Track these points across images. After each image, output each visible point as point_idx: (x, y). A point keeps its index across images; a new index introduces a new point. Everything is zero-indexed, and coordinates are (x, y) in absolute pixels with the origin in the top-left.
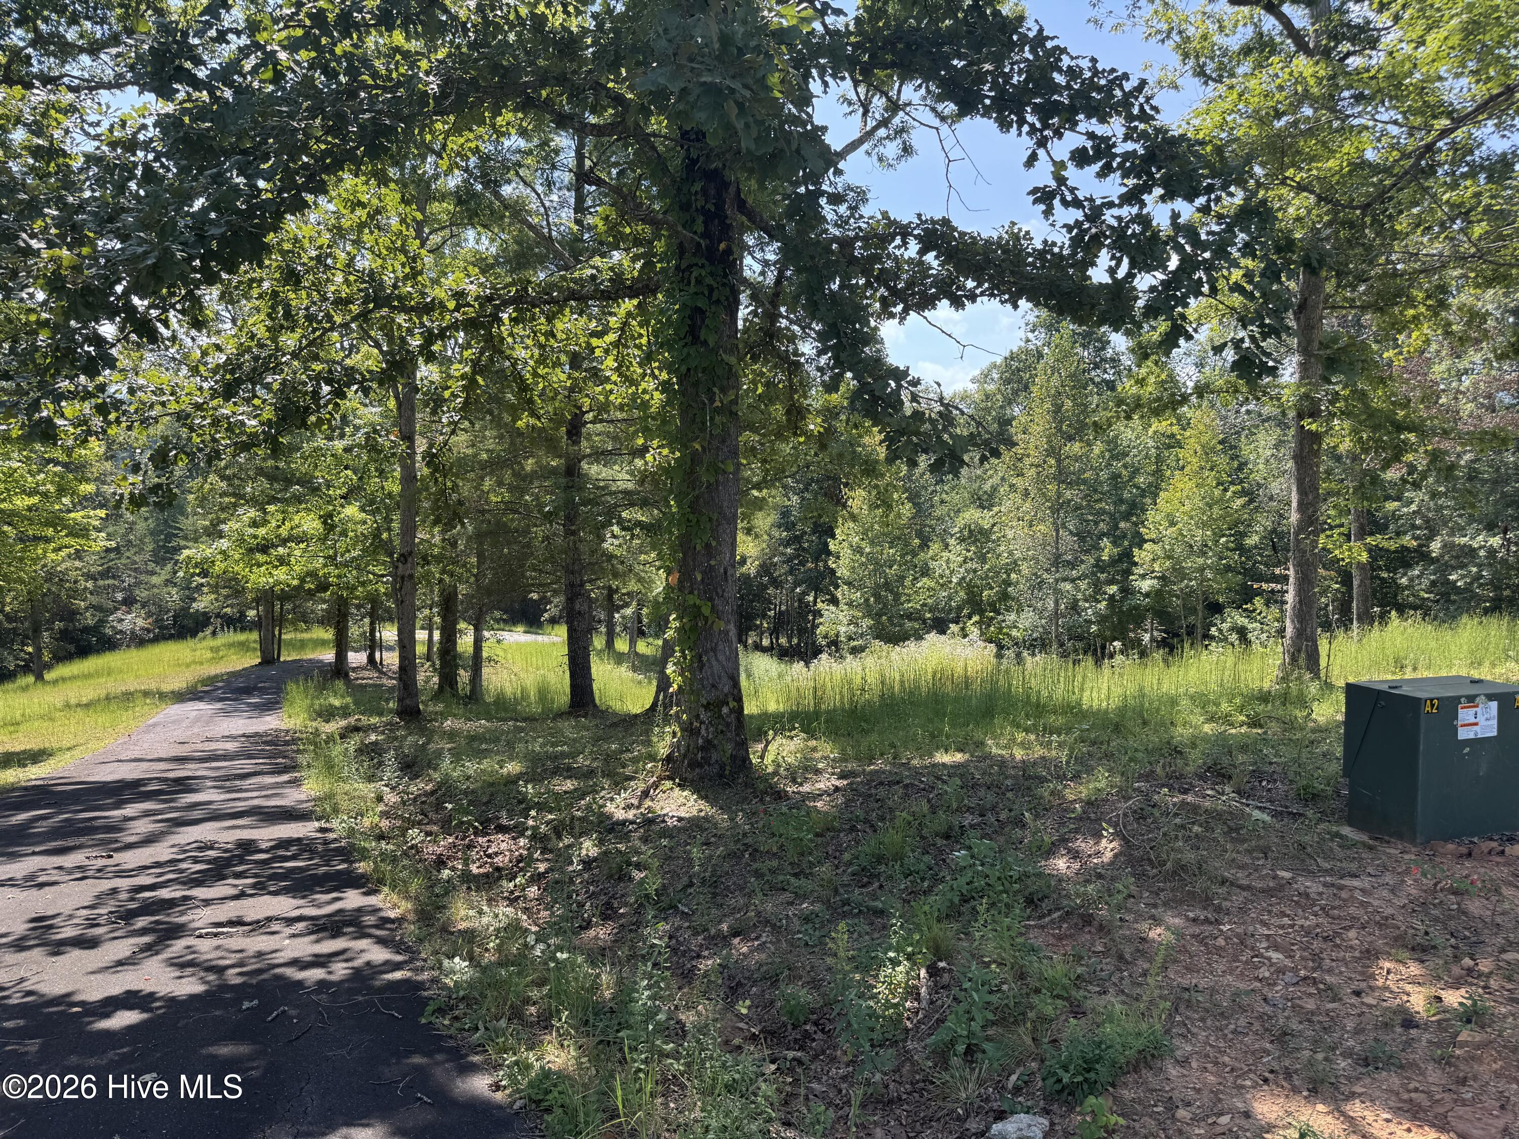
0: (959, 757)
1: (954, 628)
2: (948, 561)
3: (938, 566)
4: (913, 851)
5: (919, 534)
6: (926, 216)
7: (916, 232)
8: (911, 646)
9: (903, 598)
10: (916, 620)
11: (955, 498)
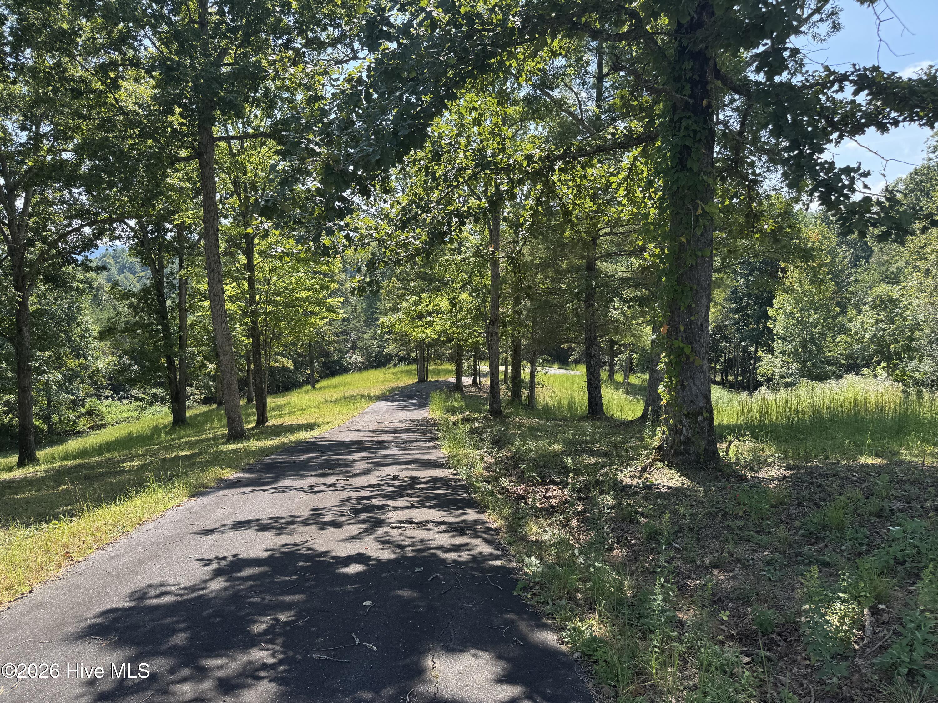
0: (879, 461)
1: (865, 371)
2: (862, 322)
3: (855, 326)
4: (851, 523)
5: (838, 304)
6: (861, 65)
7: (851, 78)
8: (833, 382)
9: (824, 350)
10: (833, 365)
11: (867, 278)
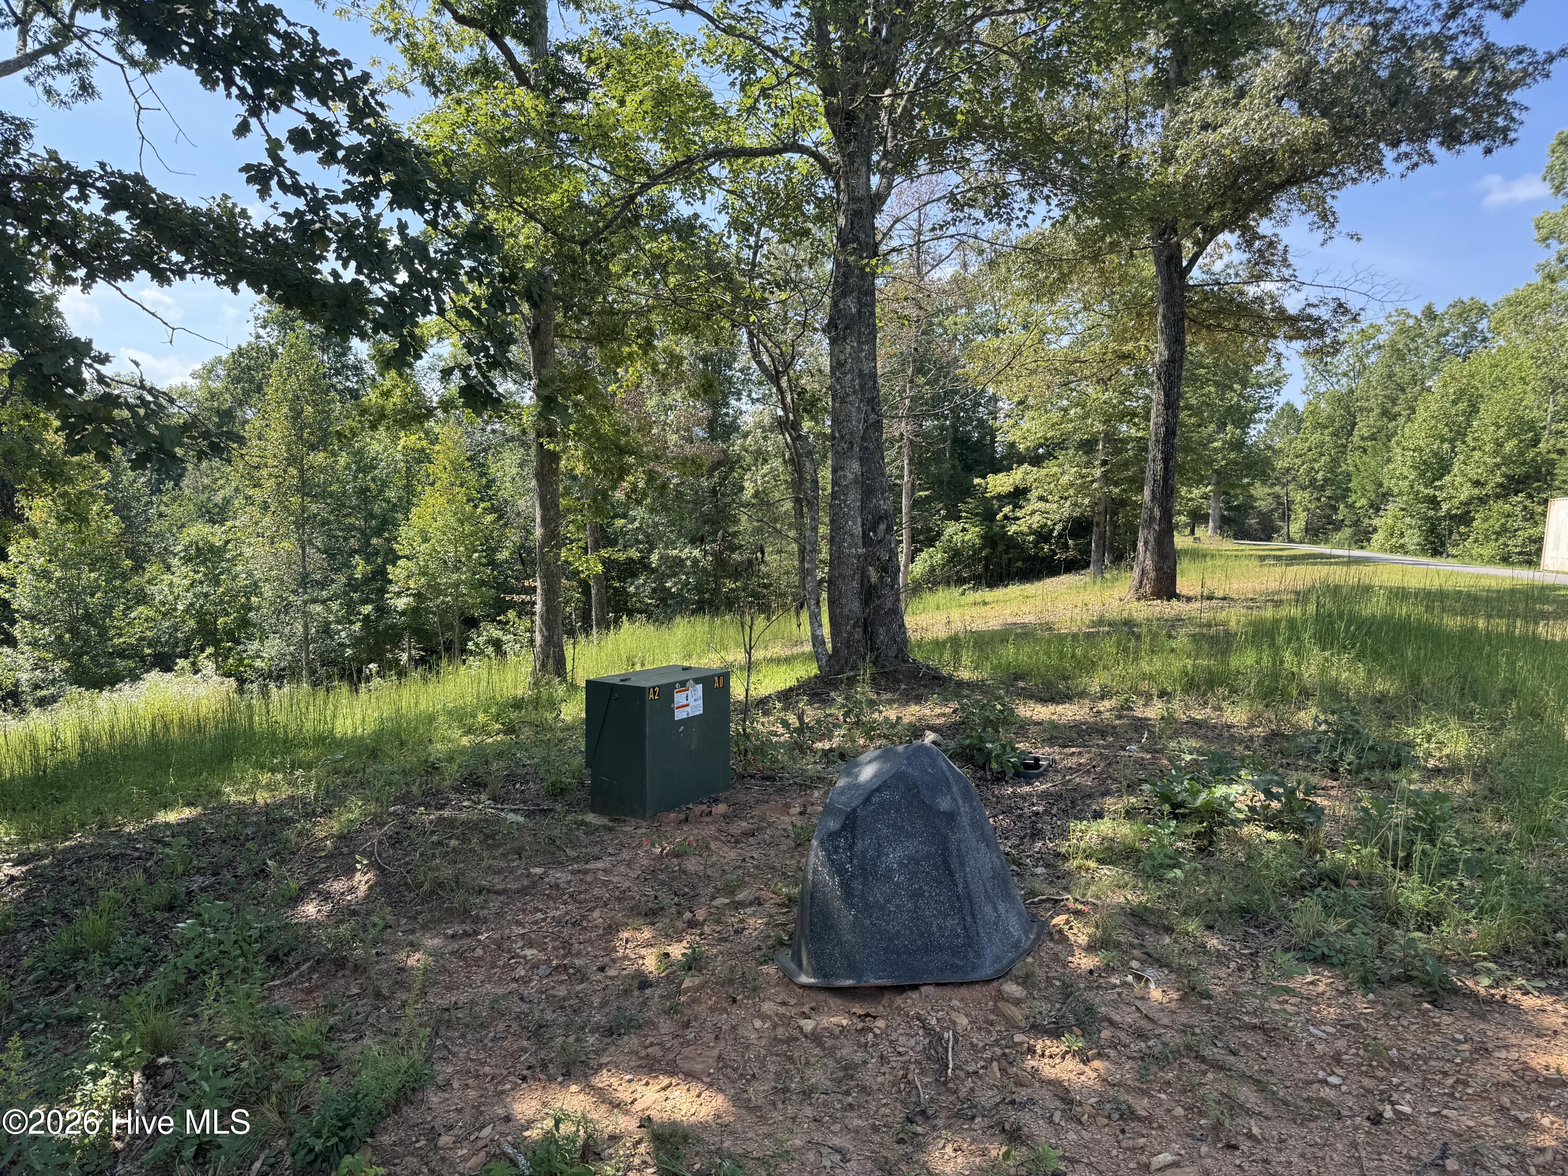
0: (187, 813)
1: (181, 663)
2: (171, 585)
3: (159, 591)
4: (123, 935)
5: (131, 554)
6: (114, 166)
7: (99, 184)
8: (126, 690)
9: (112, 632)
10: (129, 657)
11: (176, 511)
